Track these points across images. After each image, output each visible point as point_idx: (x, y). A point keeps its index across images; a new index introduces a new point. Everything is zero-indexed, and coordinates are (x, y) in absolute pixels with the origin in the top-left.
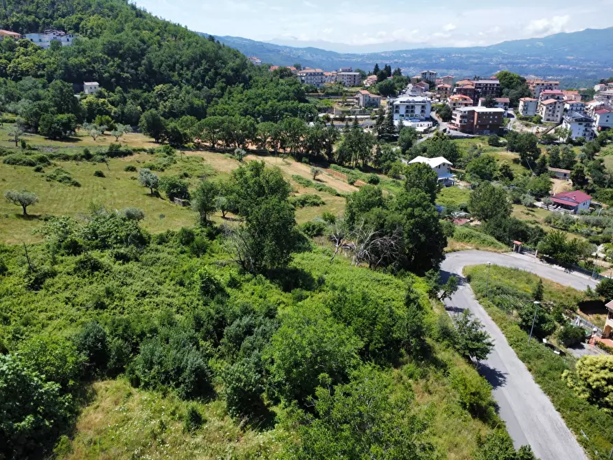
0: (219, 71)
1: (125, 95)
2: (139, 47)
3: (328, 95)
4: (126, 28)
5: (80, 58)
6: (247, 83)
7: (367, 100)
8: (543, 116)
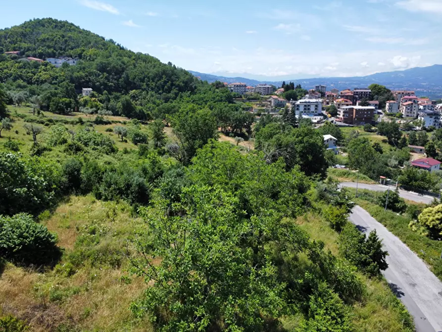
0: (174, 83)
1: (109, 96)
2: (121, 66)
3: (249, 99)
4: (113, 55)
5: (81, 73)
6: (193, 91)
7: (277, 102)
8: (403, 113)
